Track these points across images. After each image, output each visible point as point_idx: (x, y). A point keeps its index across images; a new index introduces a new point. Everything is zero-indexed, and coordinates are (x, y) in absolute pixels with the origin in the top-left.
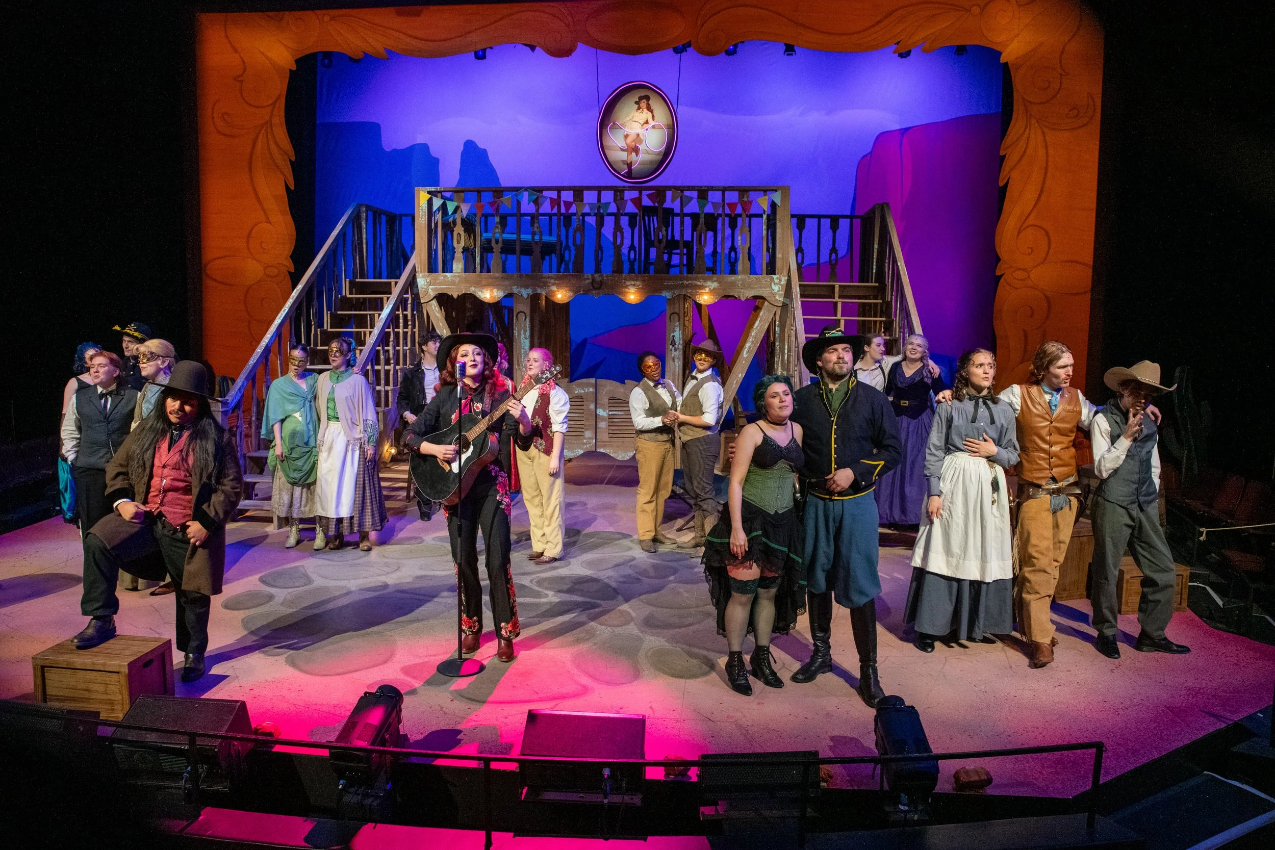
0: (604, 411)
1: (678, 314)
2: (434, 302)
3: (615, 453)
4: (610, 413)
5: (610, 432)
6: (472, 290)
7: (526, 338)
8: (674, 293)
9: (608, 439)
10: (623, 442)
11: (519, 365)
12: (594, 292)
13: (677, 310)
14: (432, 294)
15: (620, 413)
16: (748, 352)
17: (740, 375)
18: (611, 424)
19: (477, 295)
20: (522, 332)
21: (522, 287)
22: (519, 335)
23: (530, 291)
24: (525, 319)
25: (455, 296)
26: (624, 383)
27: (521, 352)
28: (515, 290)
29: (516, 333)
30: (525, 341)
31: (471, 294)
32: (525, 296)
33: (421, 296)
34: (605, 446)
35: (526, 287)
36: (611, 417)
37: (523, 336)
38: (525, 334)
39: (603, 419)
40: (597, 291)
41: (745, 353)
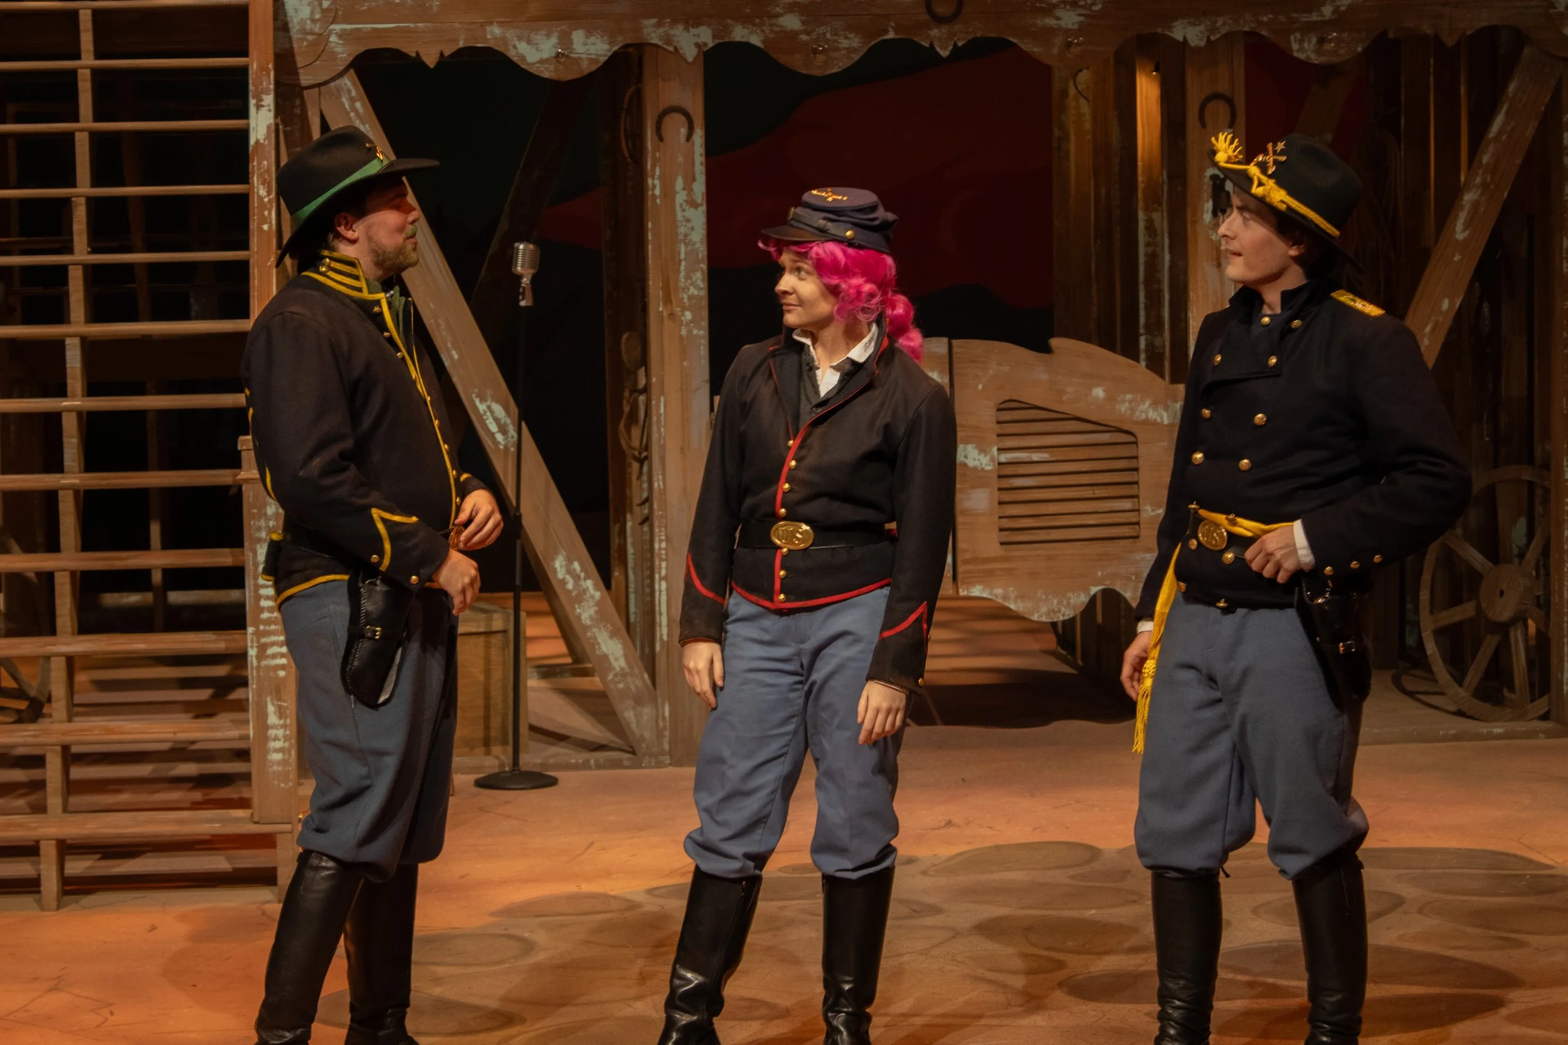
0: (982, 451)
1: (1230, 101)
2: (349, 84)
3: (1021, 597)
4: (1004, 457)
5: (1006, 523)
6: (494, 34)
7: (693, 204)
8: (1213, 30)
9: (996, 550)
10: (1050, 558)
11: (668, 300)
12: (934, 32)
13: (1223, 87)
14: (343, 53)
15: (1036, 456)
16: (1466, 226)
17: (1446, 304)
18: (1007, 497)
19: (512, 54)
20: (679, 183)
21: (674, 22)
22: (669, 192)
23: (706, 36)
24: (689, 137)
25: (431, 59)
26: (1047, 350)
27: (675, 253)
28: (652, 32)
29: (655, 185)
30: (690, 213)
31: (488, 51)
32: (690, 53)
33: (300, 61)
34: (987, 577)
35: (692, 21)
36: (1004, 472)
37: (681, 197)
38: (688, 188)
39: (978, 478)
40: (945, 29)
41: (1459, 227)
